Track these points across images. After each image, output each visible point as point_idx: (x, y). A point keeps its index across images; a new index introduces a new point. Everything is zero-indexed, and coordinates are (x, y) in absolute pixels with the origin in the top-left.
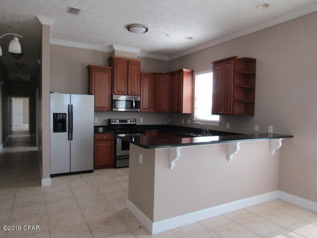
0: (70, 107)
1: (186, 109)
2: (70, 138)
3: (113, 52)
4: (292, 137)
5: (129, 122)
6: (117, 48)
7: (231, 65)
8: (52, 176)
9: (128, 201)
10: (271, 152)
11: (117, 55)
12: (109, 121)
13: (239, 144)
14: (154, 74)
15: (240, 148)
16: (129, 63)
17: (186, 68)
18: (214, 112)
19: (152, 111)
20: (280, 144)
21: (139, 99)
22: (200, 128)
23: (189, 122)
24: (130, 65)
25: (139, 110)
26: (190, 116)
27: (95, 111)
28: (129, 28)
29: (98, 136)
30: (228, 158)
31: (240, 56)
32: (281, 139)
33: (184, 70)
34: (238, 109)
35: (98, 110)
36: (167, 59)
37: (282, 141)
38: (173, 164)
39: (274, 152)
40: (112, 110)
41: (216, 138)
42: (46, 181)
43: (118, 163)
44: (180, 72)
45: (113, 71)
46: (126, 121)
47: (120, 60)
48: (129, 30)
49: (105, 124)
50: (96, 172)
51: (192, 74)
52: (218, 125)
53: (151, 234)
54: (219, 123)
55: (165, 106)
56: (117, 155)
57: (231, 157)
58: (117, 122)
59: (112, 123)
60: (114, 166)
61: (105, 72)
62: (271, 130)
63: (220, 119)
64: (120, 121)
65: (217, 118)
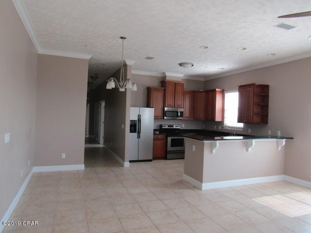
0: (139, 116)
1: (218, 118)
2: (139, 137)
3: (165, 77)
4: (293, 138)
5: (175, 127)
6: (168, 74)
7: (251, 89)
8: (130, 161)
9: (184, 175)
10: (278, 148)
11: (168, 79)
12: (161, 126)
13: (254, 141)
14: (194, 92)
15: (255, 144)
16: (176, 85)
17: (218, 88)
18: (240, 121)
19: (192, 119)
20: (284, 143)
21: (182, 110)
22: (229, 132)
23: (220, 128)
24: (176, 86)
25: (182, 118)
26: (222, 123)
27: (155, 119)
28: (181, 65)
29: (156, 136)
30: (247, 150)
31: (258, 83)
32: (285, 140)
33: (217, 90)
34: (256, 119)
35: (156, 118)
36: (203, 80)
37: (285, 141)
38: (214, 151)
39: (280, 148)
40: (164, 118)
41: (241, 137)
42: (127, 164)
43: (169, 156)
44: (214, 91)
45: (165, 91)
46: (173, 126)
47: (170, 82)
48: (180, 66)
49: (158, 128)
50: (154, 161)
51: (223, 92)
52: (242, 130)
53: (201, 190)
54: (243, 129)
55: (201, 115)
56: (168, 150)
57: (250, 149)
58: (167, 127)
59: (163, 128)
60: (165, 158)
61: (159, 91)
62: (279, 134)
63: (244, 126)
64: (168, 126)
65: (241, 125)
